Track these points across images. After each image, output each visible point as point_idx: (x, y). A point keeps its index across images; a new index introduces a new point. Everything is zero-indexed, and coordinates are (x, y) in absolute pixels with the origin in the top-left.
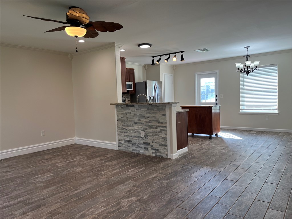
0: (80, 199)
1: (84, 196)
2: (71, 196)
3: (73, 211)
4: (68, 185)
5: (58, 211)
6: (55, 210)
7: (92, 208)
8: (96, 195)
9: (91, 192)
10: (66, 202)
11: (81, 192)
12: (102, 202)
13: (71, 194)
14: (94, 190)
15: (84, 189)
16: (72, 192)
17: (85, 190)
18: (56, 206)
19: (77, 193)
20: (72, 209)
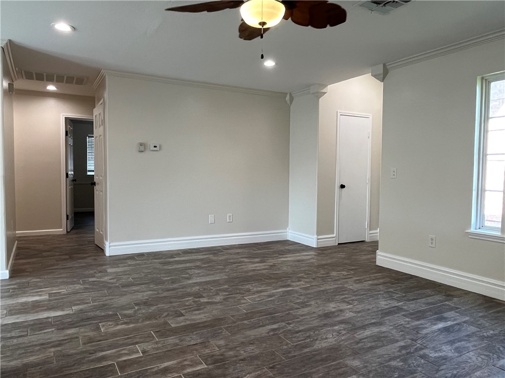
0: (271, 314)
1: (264, 315)
2: (282, 321)
3: (280, 302)
4: (290, 346)
5: (299, 305)
6: (303, 307)
7: (259, 301)
8: (246, 314)
9: (252, 320)
10: (289, 313)
11: (268, 325)
12: (243, 304)
13: (284, 324)
14: (246, 322)
15: (261, 329)
16: (283, 328)
17: (261, 326)
18: (303, 311)
19: (274, 323)
20: (281, 304)
